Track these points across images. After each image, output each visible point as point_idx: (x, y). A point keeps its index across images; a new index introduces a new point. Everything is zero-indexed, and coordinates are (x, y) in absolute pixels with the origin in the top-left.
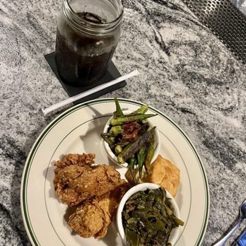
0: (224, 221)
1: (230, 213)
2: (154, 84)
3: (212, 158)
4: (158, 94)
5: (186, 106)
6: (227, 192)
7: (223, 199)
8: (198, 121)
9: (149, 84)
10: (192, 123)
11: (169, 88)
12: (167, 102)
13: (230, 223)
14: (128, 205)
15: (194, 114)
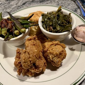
0: (74, 7)
1: (72, 4)
2: (6, 10)
3: (48, 2)
4: (11, 10)
5: (23, 3)
6: (63, 2)
7: (65, 4)
8: (31, 1)
9: (5, 11)
10: (30, 3)
11: (12, 5)
12: (17, 8)
13: (76, 5)
14: (49, 30)
15: (28, 1)
